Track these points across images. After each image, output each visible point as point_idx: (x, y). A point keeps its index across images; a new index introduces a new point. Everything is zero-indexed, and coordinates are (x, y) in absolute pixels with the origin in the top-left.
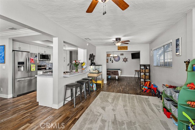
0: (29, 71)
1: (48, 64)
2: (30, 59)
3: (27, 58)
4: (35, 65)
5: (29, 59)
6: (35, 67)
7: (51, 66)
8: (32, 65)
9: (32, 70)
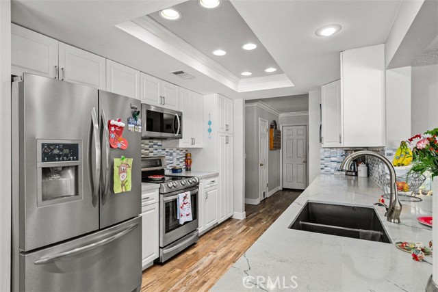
0: (102, 194)
1: (171, 154)
2: (110, 126)
3: (96, 126)
4: (130, 161)
5: (106, 127)
6: (129, 171)
7: (178, 159)
8: (117, 161)
9: (118, 189)
